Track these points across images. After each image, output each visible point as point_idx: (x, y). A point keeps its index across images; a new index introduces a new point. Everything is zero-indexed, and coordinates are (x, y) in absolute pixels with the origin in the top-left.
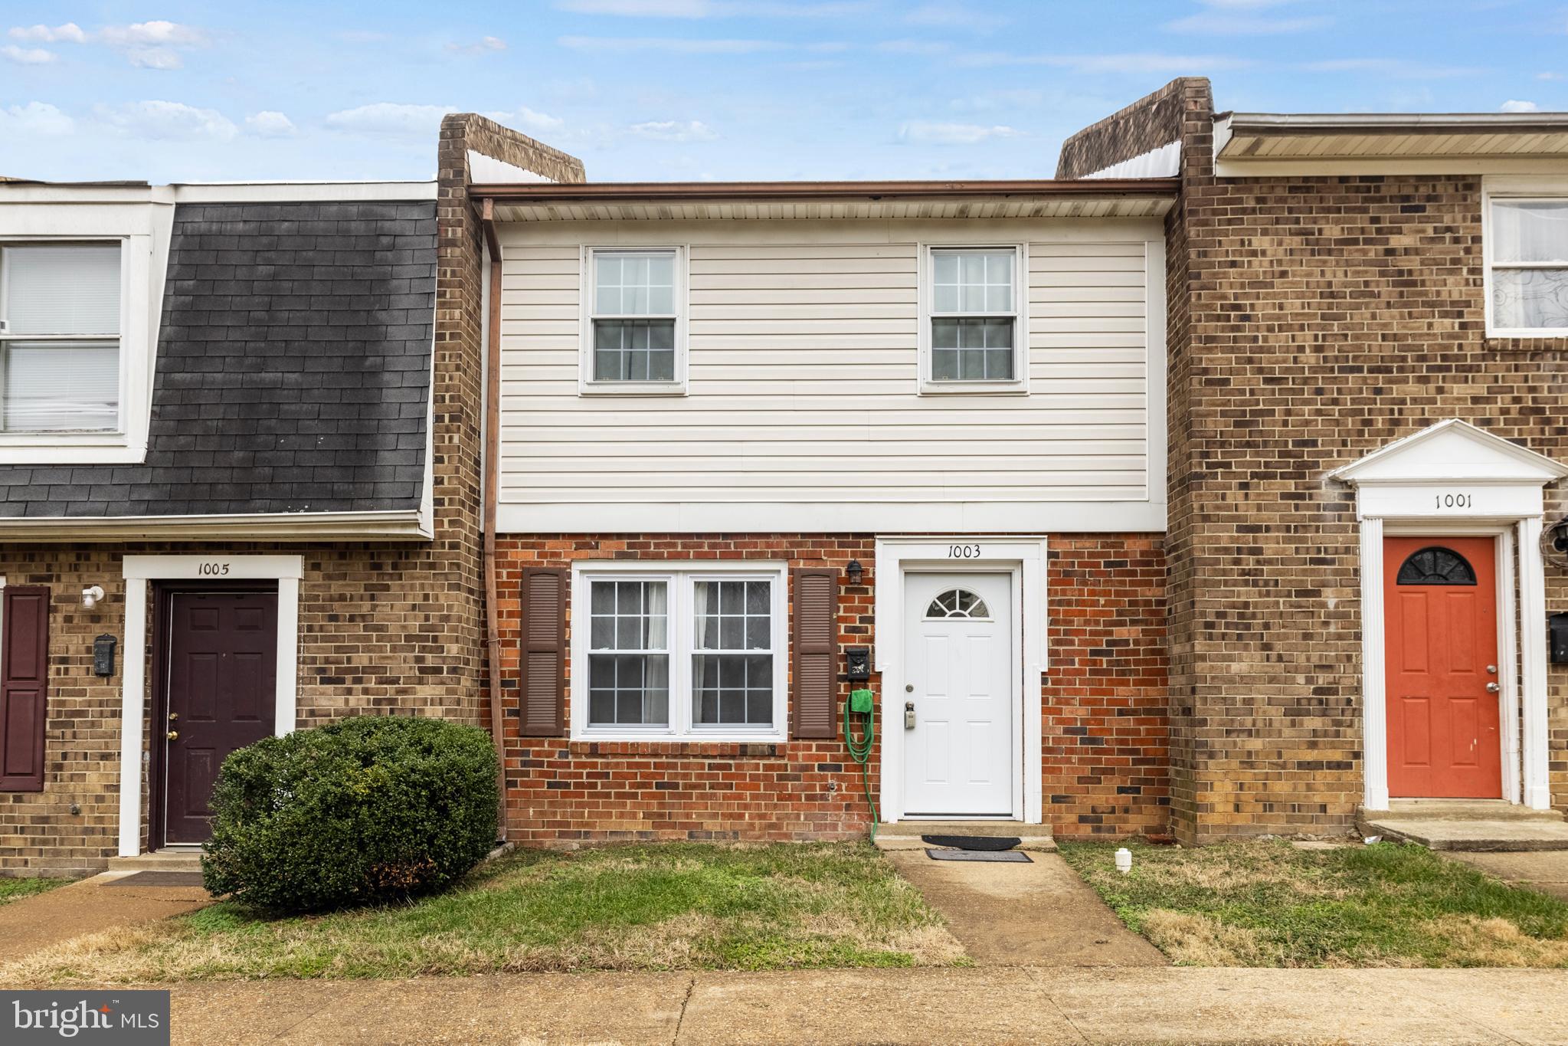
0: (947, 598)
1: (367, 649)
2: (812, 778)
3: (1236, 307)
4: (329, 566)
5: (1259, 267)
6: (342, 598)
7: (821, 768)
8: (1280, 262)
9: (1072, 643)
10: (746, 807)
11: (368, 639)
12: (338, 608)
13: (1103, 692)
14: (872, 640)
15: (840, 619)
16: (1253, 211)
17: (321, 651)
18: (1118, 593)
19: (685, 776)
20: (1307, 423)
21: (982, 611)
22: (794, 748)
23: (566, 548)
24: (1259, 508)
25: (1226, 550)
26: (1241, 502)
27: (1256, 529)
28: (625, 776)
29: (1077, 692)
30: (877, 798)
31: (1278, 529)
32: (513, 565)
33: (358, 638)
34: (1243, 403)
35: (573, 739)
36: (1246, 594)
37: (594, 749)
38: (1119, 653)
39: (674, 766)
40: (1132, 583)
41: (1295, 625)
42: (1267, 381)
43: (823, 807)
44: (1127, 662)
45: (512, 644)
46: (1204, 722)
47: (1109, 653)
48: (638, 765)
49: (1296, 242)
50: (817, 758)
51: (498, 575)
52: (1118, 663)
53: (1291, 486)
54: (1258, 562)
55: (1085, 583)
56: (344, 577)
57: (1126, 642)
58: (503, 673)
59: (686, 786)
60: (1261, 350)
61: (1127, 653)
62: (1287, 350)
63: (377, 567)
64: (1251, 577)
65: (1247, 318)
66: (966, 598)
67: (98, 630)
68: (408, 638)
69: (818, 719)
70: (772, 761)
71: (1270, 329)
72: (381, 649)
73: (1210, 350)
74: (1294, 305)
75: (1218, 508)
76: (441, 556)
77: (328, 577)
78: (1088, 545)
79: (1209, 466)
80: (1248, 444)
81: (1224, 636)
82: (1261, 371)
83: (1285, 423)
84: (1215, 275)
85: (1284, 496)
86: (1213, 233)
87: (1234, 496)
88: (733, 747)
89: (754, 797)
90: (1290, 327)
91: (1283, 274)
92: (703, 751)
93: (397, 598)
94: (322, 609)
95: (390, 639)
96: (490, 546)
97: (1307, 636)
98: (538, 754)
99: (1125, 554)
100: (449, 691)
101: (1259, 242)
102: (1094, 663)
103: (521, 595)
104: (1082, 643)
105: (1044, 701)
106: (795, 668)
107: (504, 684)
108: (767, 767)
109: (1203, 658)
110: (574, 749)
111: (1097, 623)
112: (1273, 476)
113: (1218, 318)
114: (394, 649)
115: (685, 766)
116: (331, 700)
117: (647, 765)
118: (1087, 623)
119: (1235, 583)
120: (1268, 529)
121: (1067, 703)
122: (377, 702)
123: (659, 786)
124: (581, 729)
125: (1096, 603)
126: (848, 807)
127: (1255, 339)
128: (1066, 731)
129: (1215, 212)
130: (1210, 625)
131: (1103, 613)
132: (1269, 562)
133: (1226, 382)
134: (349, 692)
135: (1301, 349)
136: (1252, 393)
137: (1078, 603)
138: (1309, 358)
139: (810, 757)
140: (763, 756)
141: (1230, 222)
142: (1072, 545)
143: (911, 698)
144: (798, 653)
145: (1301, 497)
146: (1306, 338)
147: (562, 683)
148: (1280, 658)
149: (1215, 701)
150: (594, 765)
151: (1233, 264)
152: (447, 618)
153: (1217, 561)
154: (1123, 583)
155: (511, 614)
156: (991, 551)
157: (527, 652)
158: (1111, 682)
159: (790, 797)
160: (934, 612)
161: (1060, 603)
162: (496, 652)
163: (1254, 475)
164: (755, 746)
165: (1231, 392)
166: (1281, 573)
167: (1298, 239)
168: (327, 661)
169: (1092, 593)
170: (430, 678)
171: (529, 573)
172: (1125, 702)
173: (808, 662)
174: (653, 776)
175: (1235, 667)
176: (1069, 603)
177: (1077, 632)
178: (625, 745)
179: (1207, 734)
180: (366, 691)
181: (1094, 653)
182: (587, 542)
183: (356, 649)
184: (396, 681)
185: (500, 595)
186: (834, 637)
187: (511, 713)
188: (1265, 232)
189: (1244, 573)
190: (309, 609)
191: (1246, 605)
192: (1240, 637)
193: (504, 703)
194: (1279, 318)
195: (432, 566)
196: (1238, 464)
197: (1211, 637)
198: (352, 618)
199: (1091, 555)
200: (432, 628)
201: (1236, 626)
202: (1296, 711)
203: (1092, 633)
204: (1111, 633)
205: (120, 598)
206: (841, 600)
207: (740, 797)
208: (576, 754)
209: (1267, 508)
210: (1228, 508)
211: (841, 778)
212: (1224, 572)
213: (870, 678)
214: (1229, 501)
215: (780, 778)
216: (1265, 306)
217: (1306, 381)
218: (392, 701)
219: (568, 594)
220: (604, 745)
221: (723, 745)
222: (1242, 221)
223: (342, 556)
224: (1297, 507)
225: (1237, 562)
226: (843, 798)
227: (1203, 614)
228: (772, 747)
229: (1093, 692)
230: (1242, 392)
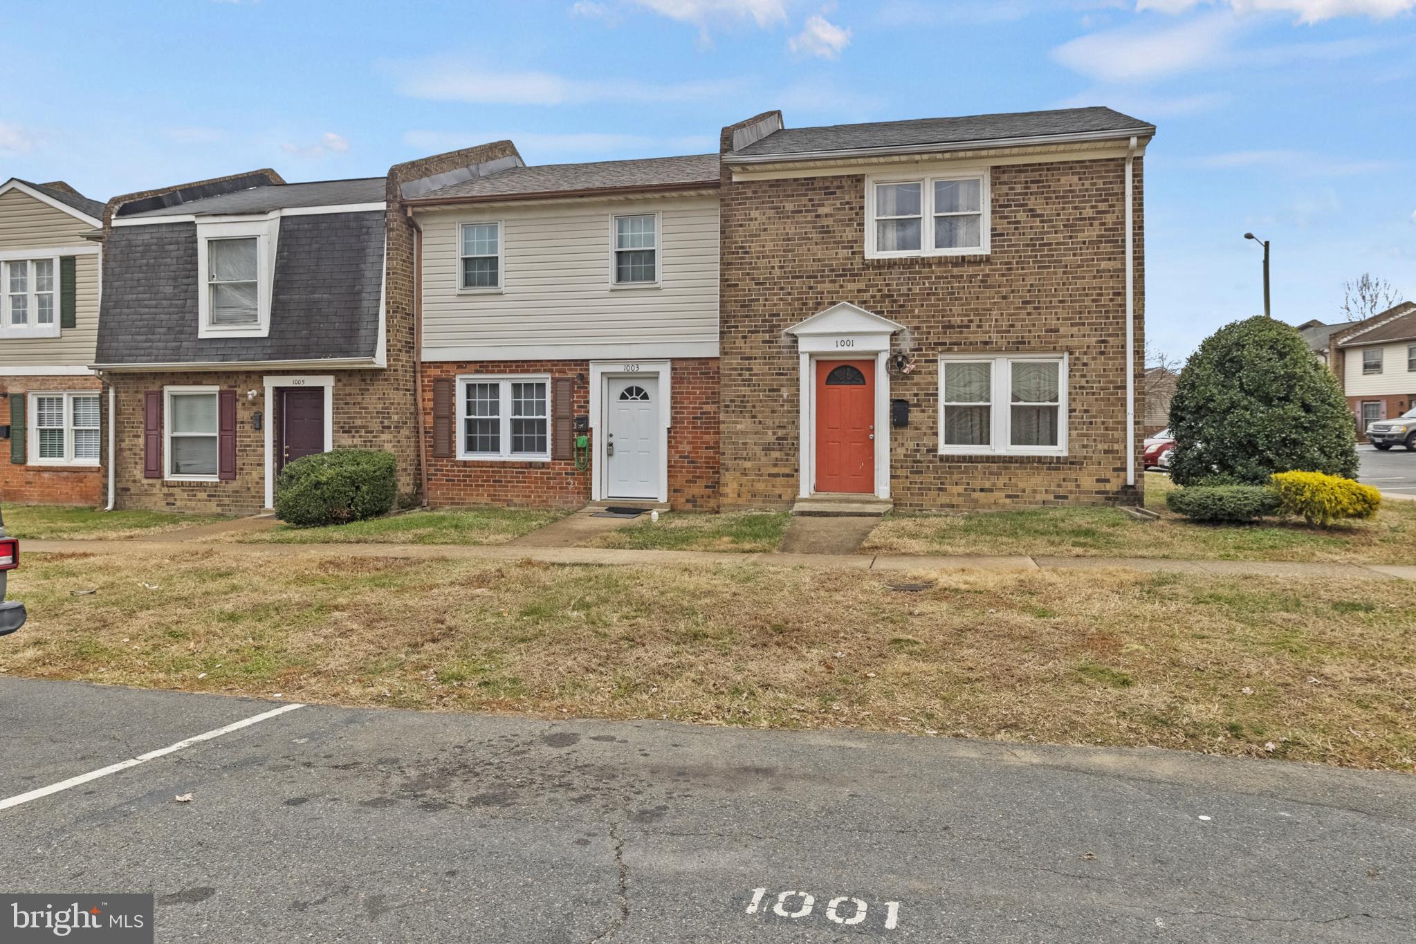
0: (630, 390)
1: (360, 418)
2: (562, 478)
3: (742, 247)
4: (345, 380)
5: (754, 226)
6: (350, 394)
7: (566, 474)
8: (764, 224)
9: (683, 413)
10: (532, 492)
11: (361, 413)
12: (349, 399)
13: (698, 438)
14: (588, 412)
15: (574, 402)
16: (751, 198)
17: (343, 418)
18: (706, 388)
19: (505, 477)
20: (775, 305)
21: (645, 397)
22: (553, 464)
23: (453, 369)
24: (751, 348)
25: (735, 369)
26: (743, 345)
27: (750, 358)
28: (479, 477)
29: (685, 438)
30: (591, 489)
31: (760, 358)
32: (429, 376)
33: (357, 413)
34: (745, 296)
35: (458, 458)
36: (745, 391)
37: (465, 464)
38: (706, 418)
39: (500, 472)
40: (713, 383)
41: (767, 406)
42: (756, 284)
43: (567, 493)
44: (710, 423)
45: (429, 414)
46: (724, 454)
47: (701, 418)
48: (485, 471)
49: (771, 213)
50: (565, 469)
51: (423, 381)
52: (705, 423)
53: (767, 337)
54: (750, 375)
55: (690, 383)
56: (351, 385)
57: (710, 413)
58: (425, 428)
59: (506, 482)
60: (754, 269)
61: (710, 418)
62: (766, 268)
63: (364, 380)
64: (747, 382)
65: (747, 253)
66: (639, 390)
67: (255, 409)
68: (377, 413)
69: (565, 450)
70: (544, 470)
71: (758, 258)
72: (366, 418)
73: (729, 269)
74: (770, 245)
75: (732, 348)
76: (389, 375)
77: (345, 385)
78: (691, 365)
79: (728, 327)
80: (747, 316)
81: (733, 412)
82: (753, 279)
83: (765, 305)
84: (732, 231)
85: (764, 342)
86: (732, 210)
87: (740, 342)
88: (526, 463)
89: (536, 487)
90: (767, 257)
91: (765, 230)
92: (513, 465)
93: (372, 394)
94: (342, 399)
95: (370, 413)
96: (418, 368)
97: (773, 412)
98: (441, 466)
99: (710, 368)
100: (394, 437)
101: (754, 214)
102: (694, 423)
103: (433, 391)
104: (688, 413)
105: (669, 442)
106: (554, 426)
107: (426, 432)
108: (542, 473)
109: (724, 422)
110: (456, 463)
111: (695, 403)
112: (758, 332)
113: (733, 253)
114: (371, 417)
115: (505, 472)
116: (346, 441)
117: (488, 472)
118: (691, 403)
119: (739, 385)
120: (755, 358)
121: (681, 443)
122: (365, 441)
123: (494, 481)
124: (461, 454)
125: (695, 393)
126: (578, 493)
127: (751, 263)
128: (680, 457)
129: (733, 199)
130: (727, 406)
131: (699, 398)
132: (756, 375)
133: (737, 285)
134: (354, 437)
135: (773, 267)
136: (749, 290)
137: (687, 393)
138: (777, 272)
139: (561, 469)
140: (539, 468)
141: (740, 204)
142: (684, 364)
143: (611, 440)
144: (555, 418)
145: (772, 342)
146: (776, 262)
147: (452, 432)
148: (760, 422)
149: (729, 443)
150: (465, 471)
151: (741, 226)
152: (392, 404)
153: (731, 375)
154: (708, 383)
155: (429, 400)
156: (644, 368)
157: (436, 418)
158: (702, 433)
159: (552, 488)
160: (623, 397)
161: (678, 393)
162: (421, 418)
163: (749, 332)
164: (536, 463)
165: (739, 290)
166: (761, 380)
167: (773, 211)
168: (345, 423)
169: (693, 388)
170: (386, 430)
171: (437, 380)
172: (708, 443)
173: (560, 422)
174: (492, 476)
175: (739, 427)
176: (682, 393)
177: (685, 408)
178: (478, 462)
179: (725, 459)
180: (360, 437)
181: (694, 418)
182: (461, 365)
183: (356, 418)
184: (372, 432)
185: (423, 391)
186: (573, 411)
187: (430, 446)
188: (757, 209)
189: (743, 380)
190: (337, 399)
191: (744, 396)
192: (741, 412)
193: (426, 442)
194: (762, 252)
195: (386, 380)
196: (742, 327)
197: (727, 412)
198: (354, 404)
199: (693, 369)
200: (387, 408)
201: (740, 407)
202: (767, 448)
203: (693, 408)
204: (702, 408)
205: (263, 395)
206: (576, 392)
207: (529, 487)
208: (458, 466)
209: (756, 347)
210: (737, 348)
211: (575, 479)
212: (734, 380)
213: (587, 431)
214: (737, 345)
215: (548, 478)
216: (755, 246)
217: (775, 284)
218: (371, 441)
219: (454, 390)
220: (469, 462)
221: (521, 463)
222: (745, 204)
223: (350, 376)
224: (770, 347)
225: (740, 375)
226: (576, 488)
227: (724, 401)
228: (543, 463)
229: (693, 438)
230: (744, 290)
